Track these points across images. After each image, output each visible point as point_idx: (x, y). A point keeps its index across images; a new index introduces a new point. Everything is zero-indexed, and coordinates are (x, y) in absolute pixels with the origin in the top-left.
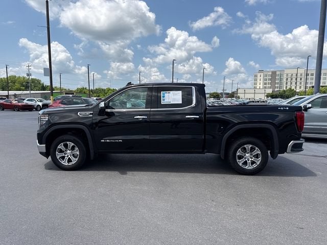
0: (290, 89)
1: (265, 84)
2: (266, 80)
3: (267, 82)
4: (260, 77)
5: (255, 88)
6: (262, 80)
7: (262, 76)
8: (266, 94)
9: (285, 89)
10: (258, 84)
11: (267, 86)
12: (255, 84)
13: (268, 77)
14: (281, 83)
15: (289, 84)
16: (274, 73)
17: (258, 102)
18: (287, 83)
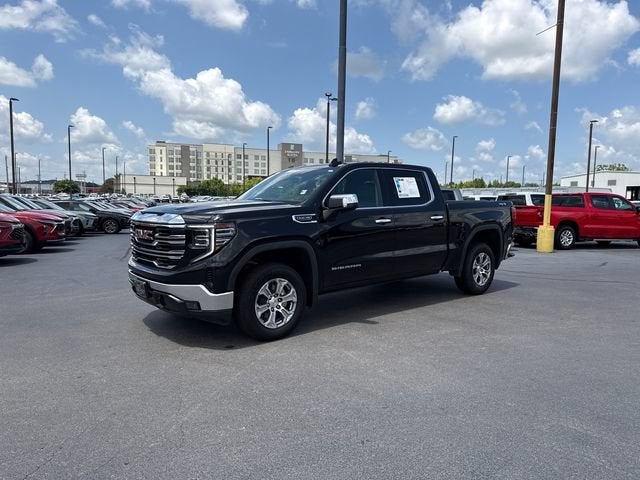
0: (216, 179)
1: (171, 168)
2: (171, 160)
3: (175, 164)
4: (161, 155)
5: (153, 174)
6: (164, 159)
7: (164, 152)
8: (176, 188)
9: (206, 178)
10: (158, 168)
11: (175, 171)
12: (153, 166)
13: (175, 156)
14: (199, 168)
15: (213, 170)
16: (185, 149)
17: (167, 201)
18: (208, 169)
